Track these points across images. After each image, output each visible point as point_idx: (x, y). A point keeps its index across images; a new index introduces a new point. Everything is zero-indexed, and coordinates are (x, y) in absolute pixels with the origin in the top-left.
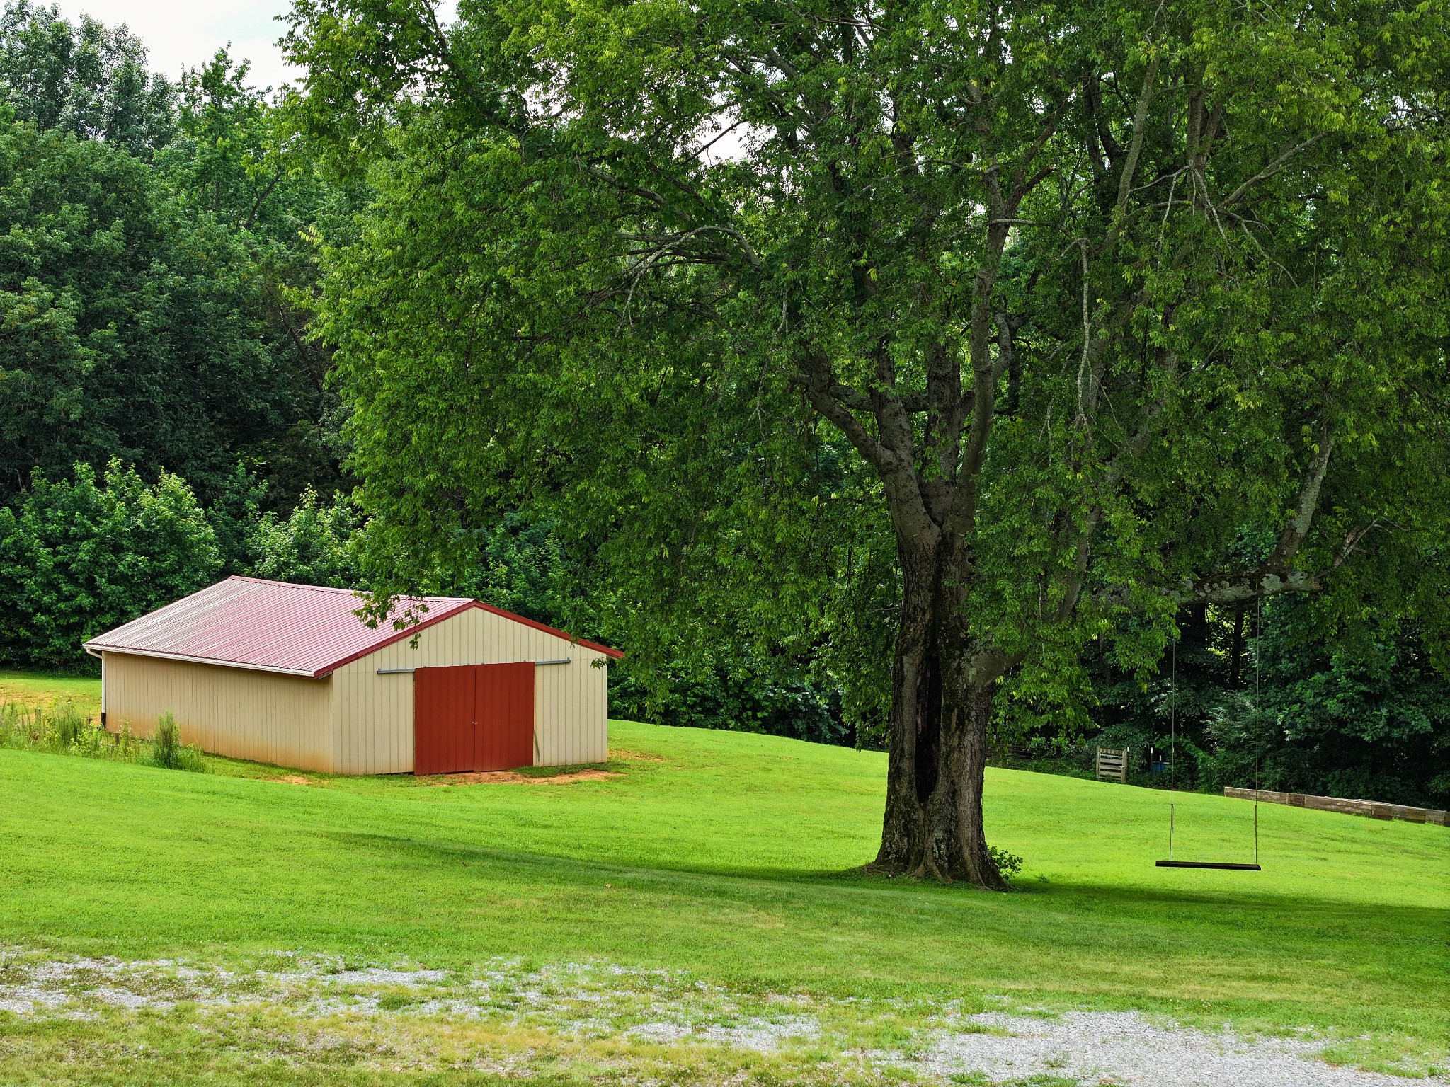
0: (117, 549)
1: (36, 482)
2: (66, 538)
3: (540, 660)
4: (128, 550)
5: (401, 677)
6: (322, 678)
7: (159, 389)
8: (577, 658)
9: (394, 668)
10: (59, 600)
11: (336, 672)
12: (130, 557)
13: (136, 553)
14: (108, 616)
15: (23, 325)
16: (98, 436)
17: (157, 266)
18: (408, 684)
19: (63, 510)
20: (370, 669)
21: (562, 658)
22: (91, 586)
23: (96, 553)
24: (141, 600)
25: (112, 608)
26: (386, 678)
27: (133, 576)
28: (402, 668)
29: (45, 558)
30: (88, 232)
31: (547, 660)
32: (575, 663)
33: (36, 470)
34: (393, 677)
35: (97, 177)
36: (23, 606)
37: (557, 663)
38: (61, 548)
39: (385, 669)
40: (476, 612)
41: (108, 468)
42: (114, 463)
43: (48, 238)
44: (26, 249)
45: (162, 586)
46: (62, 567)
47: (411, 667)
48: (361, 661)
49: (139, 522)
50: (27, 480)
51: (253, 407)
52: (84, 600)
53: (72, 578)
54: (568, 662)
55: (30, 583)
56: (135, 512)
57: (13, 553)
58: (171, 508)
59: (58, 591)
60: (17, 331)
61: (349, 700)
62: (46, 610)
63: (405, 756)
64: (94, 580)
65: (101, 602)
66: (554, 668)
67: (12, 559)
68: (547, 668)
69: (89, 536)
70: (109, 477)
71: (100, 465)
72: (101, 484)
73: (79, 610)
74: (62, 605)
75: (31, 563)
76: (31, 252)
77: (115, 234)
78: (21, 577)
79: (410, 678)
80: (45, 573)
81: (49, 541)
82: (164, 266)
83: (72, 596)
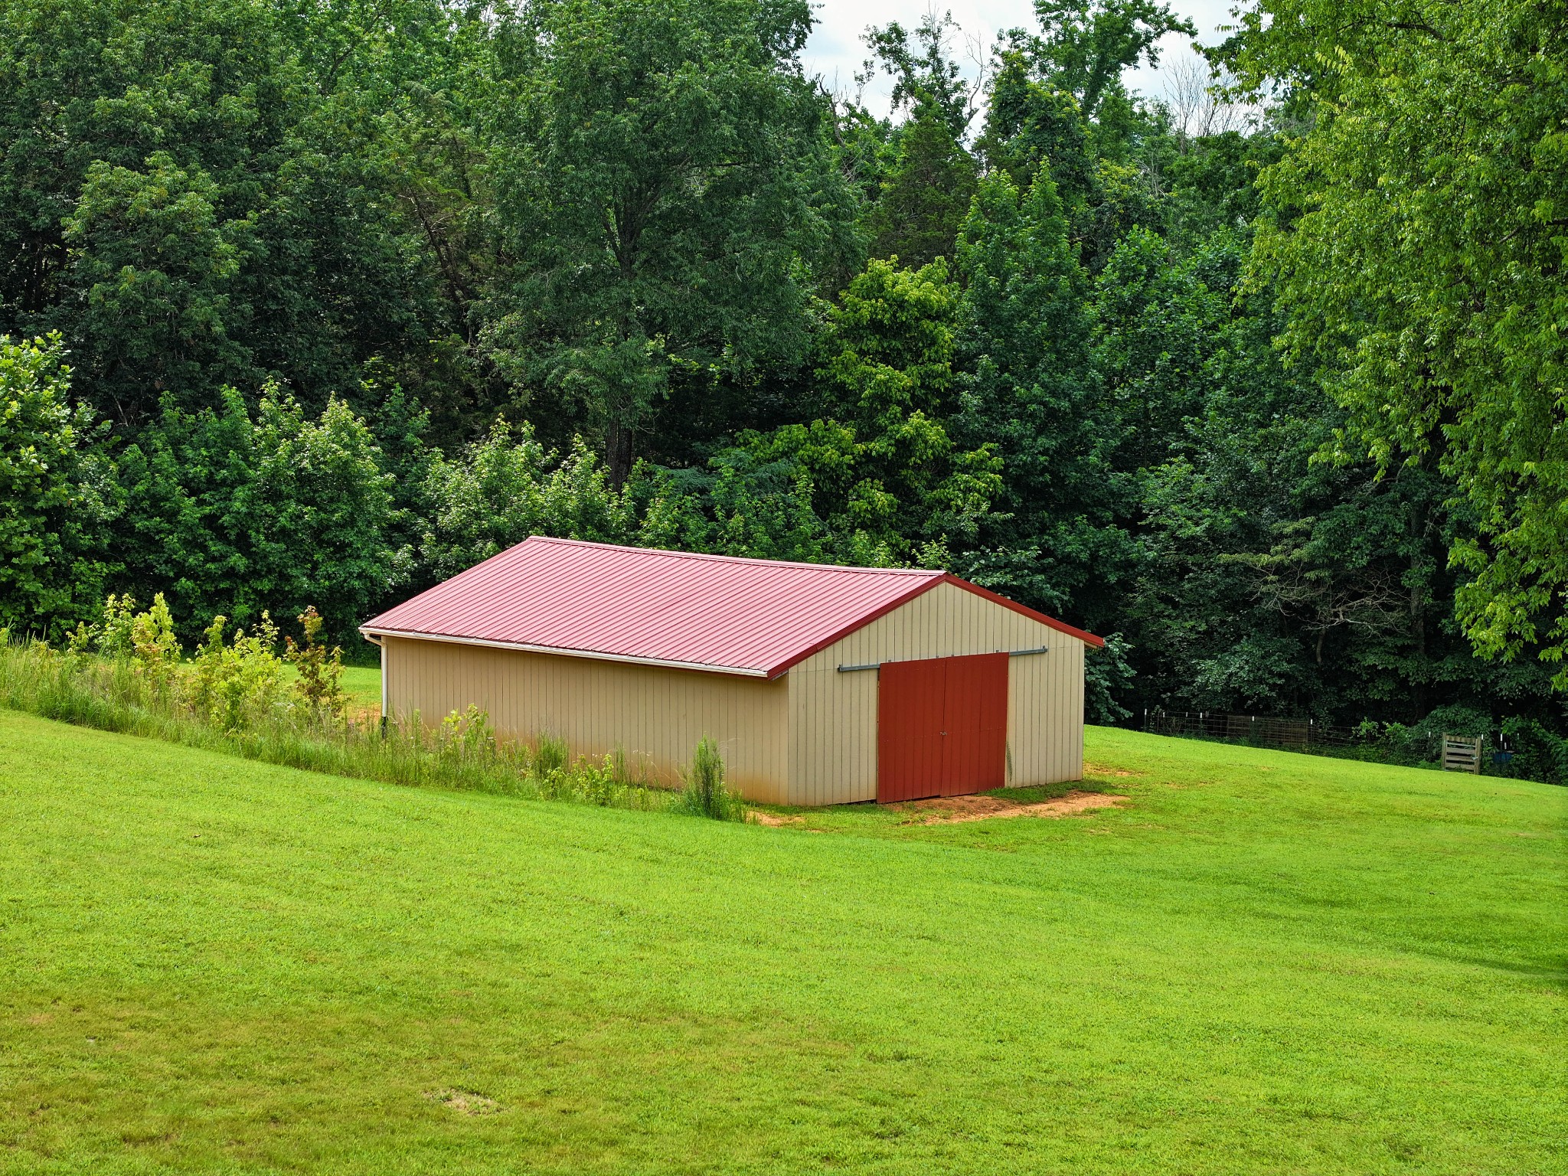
0: (274, 496)
1: (167, 413)
2: (211, 483)
3: (1013, 650)
4: (289, 497)
5: (865, 675)
6: (777, 678)
7: (297, 295)
8: (1052, 645)
9: (856, 664)
10: (206, 561)
11: (792, 670)
12: (292, 507)
13: (298, 502)
14: (266, 581)
15: (154, 213)
16: (238, 355)
17: (292, 141)
18: (869, 686)
19: (207, 447)
20: (829, 666)
21: (1037, 647)
22: (243, 544)
23: (251, 501)
24: (305, 561)
25: (270, 571)
26: (847, 677)
27: (296, 531)
28: (864, 663)
29: (190, 510)
30: (212, 98)
31: (1021, 649)
32: (1051, 652)
33: (166, 398)
34: (855, 675)
35: (212, 28)
36: (162, 569)
37: (1032, 653)
38: (206, 496)
39: (847, 665)
40: (947, 589)
41: (262, 395)
42: (271, 387)
43: (170, 103)
44: (144, 117)
45: (330, 543)
46: (210, 521)
47: (874, 662)
48: (820, 655)
49: (306, 463)
50: (155, 410)
51: (395, 318)
52: (238, 561)
53: (221, 533)
54: (1043, 651)
55: (173, 540)
56: (298, 449)
57: (146, 504)
58: (345, 447)
59: (204, 548)
60: (146, 220)
61: (806, 706)
62: (192, 575)
63: (865, 778)
64: (249, 537)
65: (255, 563)
66: (1029, 658)
67: (145, 511)
68: (1021, 660)
69: (243, 481)
70: (264, 404)
71: (252, 392)
72: (254, 415)
73: (231, 573)
74: (211, 566)
75: (172, 516)
76: (150, 121)
77: (246, 100)
78: (159, 532)
79: (874, 675)
80: (189, 528)
81: (192, 488)
82: (301, 141)
83: (223, 557)
